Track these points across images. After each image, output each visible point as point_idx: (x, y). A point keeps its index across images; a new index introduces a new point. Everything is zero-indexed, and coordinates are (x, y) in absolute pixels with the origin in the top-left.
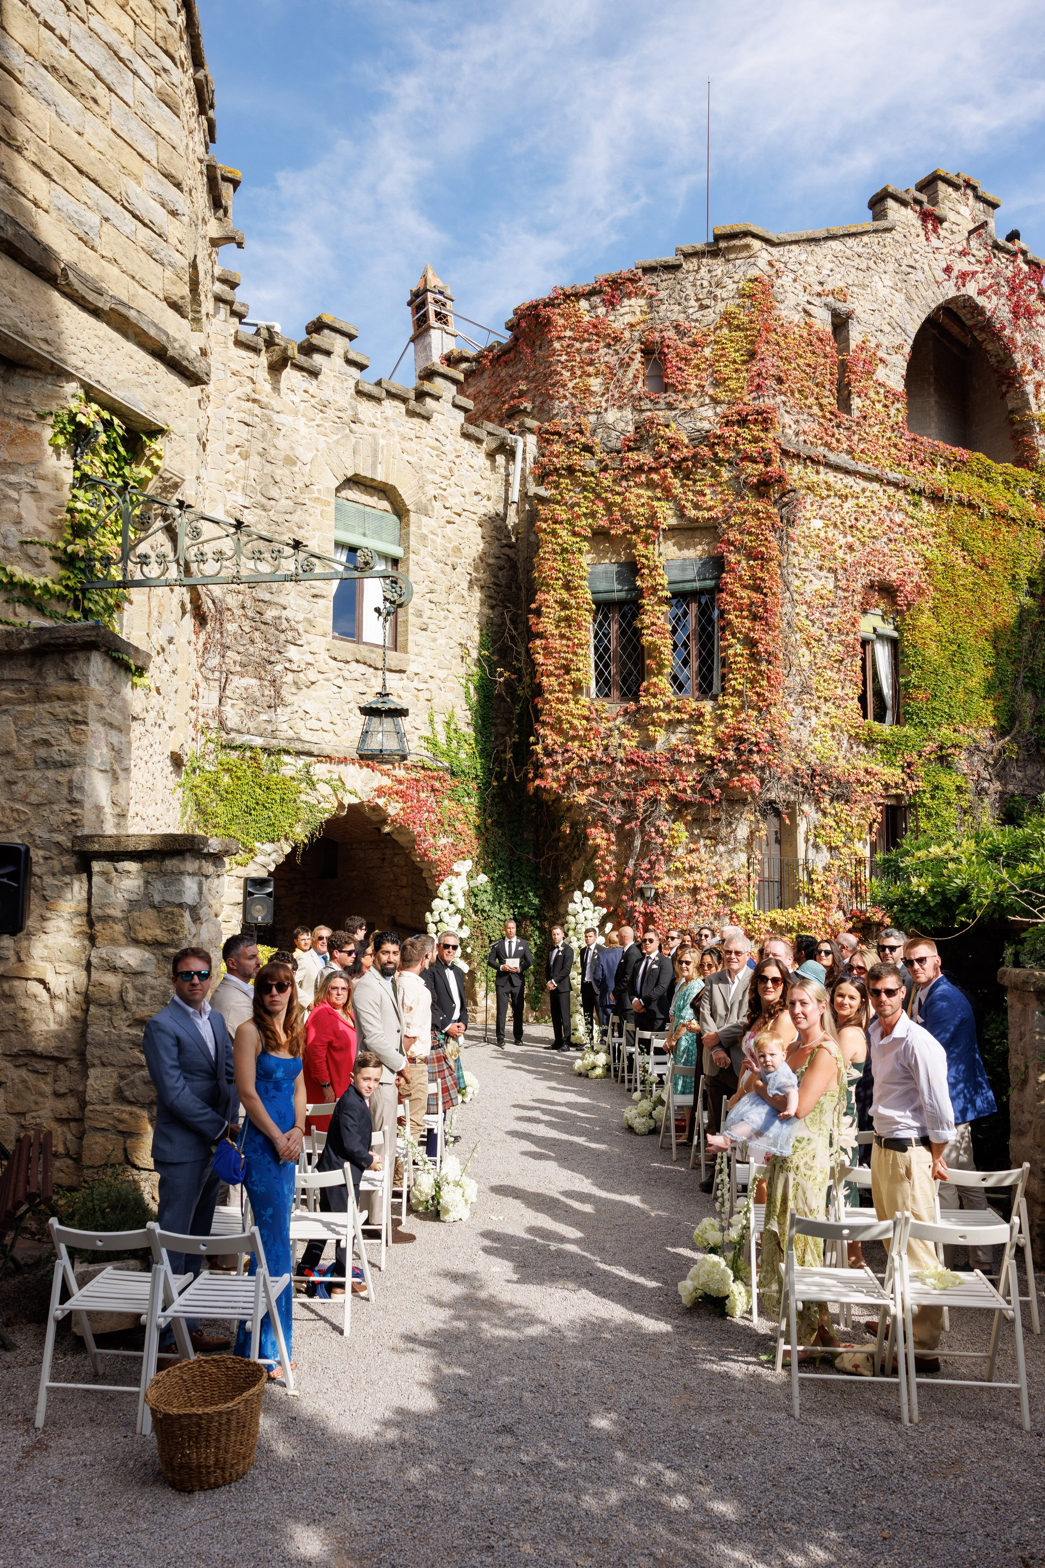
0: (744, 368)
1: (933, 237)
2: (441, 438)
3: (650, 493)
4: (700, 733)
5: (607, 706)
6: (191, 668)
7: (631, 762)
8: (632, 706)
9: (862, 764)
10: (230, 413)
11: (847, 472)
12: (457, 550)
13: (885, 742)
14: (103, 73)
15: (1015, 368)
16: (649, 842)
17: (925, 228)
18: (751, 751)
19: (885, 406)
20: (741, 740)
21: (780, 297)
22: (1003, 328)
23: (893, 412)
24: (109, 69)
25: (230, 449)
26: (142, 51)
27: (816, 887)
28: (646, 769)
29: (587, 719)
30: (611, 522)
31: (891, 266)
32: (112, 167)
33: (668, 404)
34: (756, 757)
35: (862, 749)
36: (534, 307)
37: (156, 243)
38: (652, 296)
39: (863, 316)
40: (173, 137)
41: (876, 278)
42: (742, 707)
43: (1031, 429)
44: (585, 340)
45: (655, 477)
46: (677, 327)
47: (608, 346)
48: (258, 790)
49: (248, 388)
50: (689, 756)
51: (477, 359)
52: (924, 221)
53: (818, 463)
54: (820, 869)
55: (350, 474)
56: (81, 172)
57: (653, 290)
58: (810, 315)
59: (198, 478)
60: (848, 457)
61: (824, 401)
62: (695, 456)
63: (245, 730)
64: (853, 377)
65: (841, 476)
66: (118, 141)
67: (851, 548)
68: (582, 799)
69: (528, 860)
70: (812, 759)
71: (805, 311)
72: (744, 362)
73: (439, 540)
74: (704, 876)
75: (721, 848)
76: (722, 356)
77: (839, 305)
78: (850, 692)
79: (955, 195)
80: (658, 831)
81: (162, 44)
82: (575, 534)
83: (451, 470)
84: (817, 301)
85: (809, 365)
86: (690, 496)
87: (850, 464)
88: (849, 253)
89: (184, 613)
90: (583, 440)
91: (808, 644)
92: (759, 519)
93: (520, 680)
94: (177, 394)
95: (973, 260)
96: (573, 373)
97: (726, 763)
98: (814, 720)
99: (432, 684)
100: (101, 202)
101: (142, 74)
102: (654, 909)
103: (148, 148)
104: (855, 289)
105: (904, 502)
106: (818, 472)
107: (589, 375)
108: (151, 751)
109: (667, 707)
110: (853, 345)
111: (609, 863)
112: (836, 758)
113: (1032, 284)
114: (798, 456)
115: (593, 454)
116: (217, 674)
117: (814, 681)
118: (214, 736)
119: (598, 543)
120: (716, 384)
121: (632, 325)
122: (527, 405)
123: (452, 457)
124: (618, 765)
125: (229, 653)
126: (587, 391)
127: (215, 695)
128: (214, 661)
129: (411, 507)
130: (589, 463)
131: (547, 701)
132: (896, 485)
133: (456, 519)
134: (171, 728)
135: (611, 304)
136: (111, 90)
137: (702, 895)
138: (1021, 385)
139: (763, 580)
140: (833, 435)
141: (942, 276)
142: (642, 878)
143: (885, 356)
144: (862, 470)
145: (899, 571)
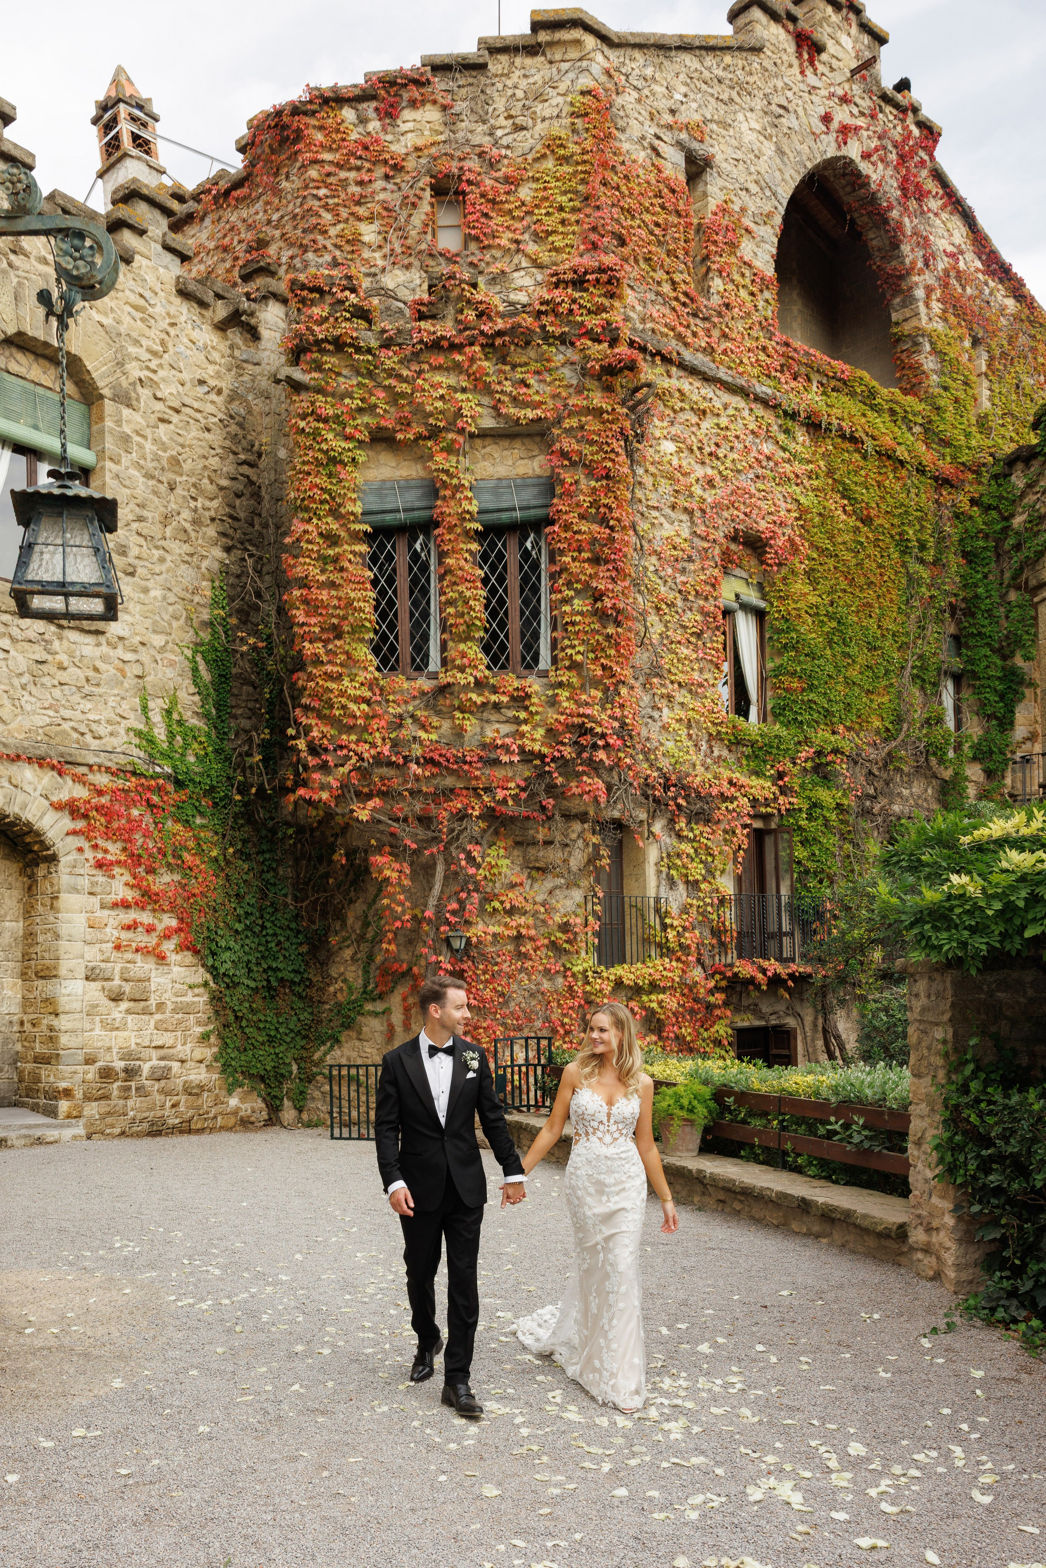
1: (809, 72)
2: (147, 294)
3: (451, 381)
4: (526, 722)
7: (431, 762)
9: (725, 773)
11: (706, 379)
12: (176, 462)
13: (752, 744)
15: (903, 263)
16: (456, 874)
17: (800, 56)
18: (595, 746)
19: (752, 293)
20: (582, 730)
21: (621, 123)
22: (890, 208)
23: (761, 304)
27: (671, 934)
28: (451, 772)
29: (368, 702)
30: (397, 421)
31: (759, 104)
33: (471, 264)
34: (601, 755)
35: (725, 753)
36: (278, 113)
38: (445, 108)
39: (723, 166)
41: (740, 116)
42: (582, 686)
43: (919, 348)
44: (352, 168)
45: (459, 357)
46: (481, 155)
47: (387, 177)
50: (513, 753)
51: (196, 197)
52: (799, 47)
53: (671, 362)
54: (675, 911)
57: (448, 100)
58: (658, 154)
60: (707, 359)
61: (677, 277)
62: (514, 329)
64: (713, 248)
65: (697, 383)
67: (711, 483)
68: (363, 815)
69: (286, 904)
70: (665, 764)
71: (654, 149)
72: (574, 210)
73: (149, 446)
74: (530, 921)
75: (551, 882)
76: (546, 199)
77: (695, 146)
79: (835, 18)
80: (470, 859)
82: (346, 437)
83: (163, 343)
84: (667, 136)
85: (658, 225)
86: (509, 387)
87: (710, 368)
88: (707, 74)
90: (355, 301)
91: (658, 609)
92: (603, 422)
93: (270, 649)
95: (855, 111)
96: (337, 215)
97: (562, 763)
98: (666, 711)
99: (144, 655)
102: (465, 966)
104: (714, 127)
105: (775, 428)
106: (670, 375)
107: (359, 219)
109: (479, 684)
110: (712, 204)
111: (401, 904)
112: (694, 764)
113: (922, 154)
114: (645, 352)
115: (369, 322)
117: (666, 661)
119: (380, 452)
120: (536, 239)
121: (417, 149)
122: (270, 260)
123: (164, 324)
124: (413, 766)
126: (357, 241)
129: (105, 391)
130: (365, 335)
131: (311, 677)
132: (764, 402)
133: (173, 416)
135: (389, 114)
137: (528, 946)
138: (911, 288)
139: (610, 509)
140: (688, 326)
141: (820, 127)
142: (448, 923)
143: (752, 226)
144: (725, 378)
145: (770, 518)
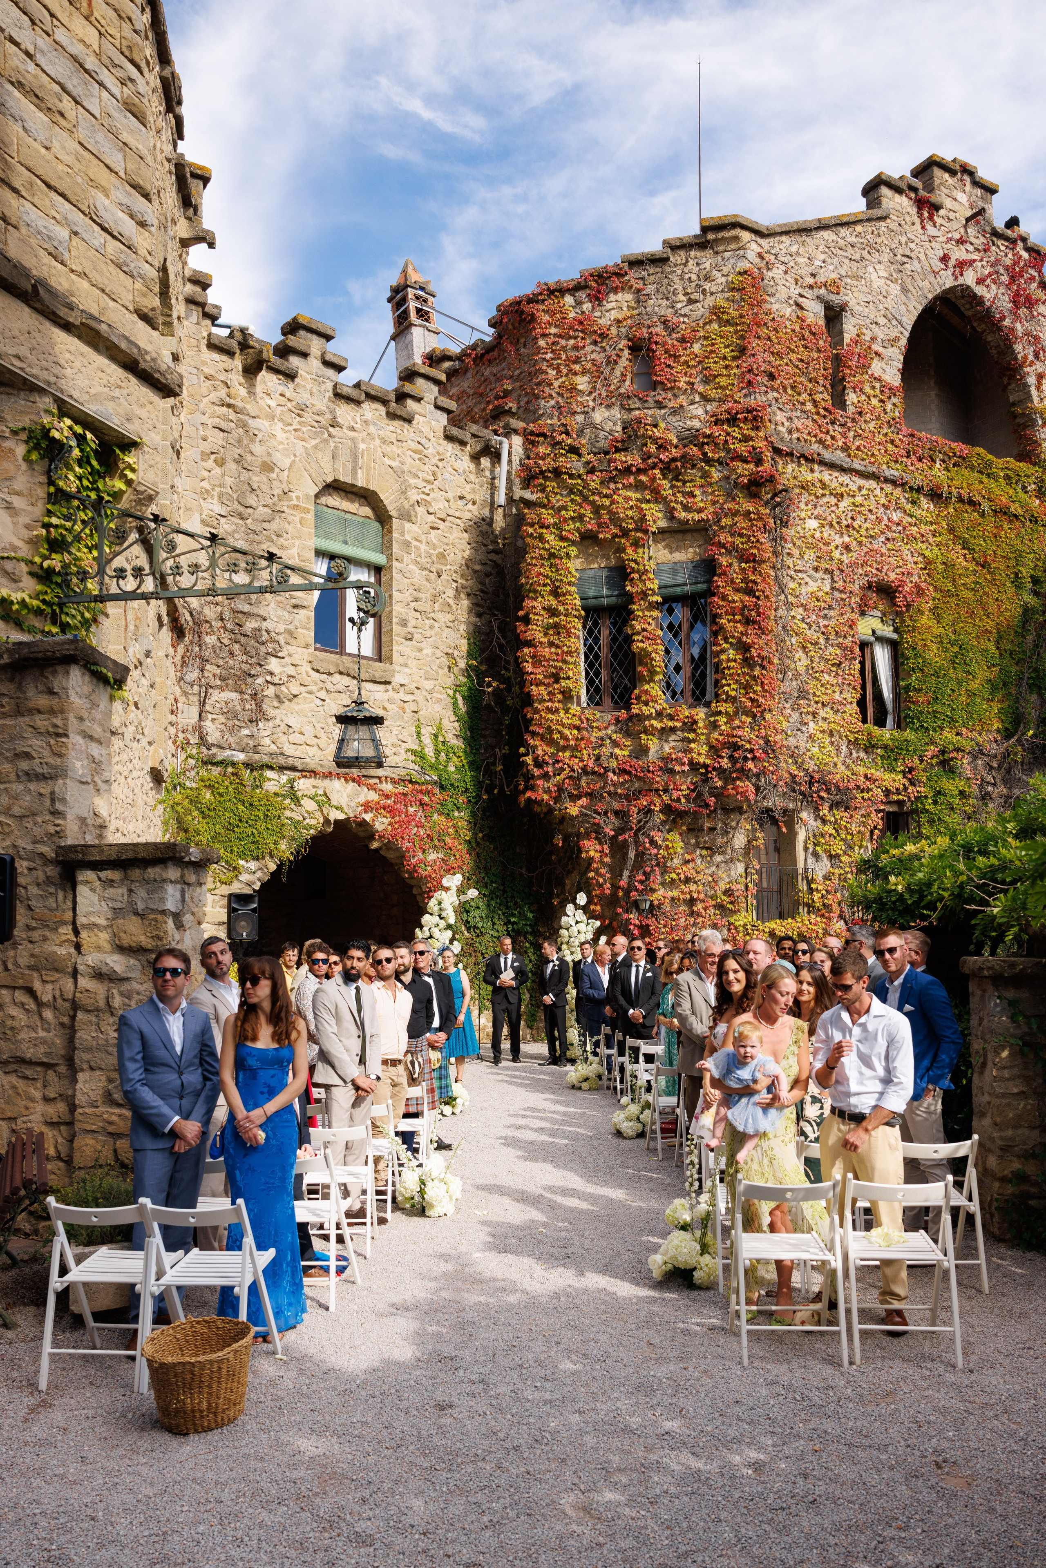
0: (734, 364)
1: (929, 227)
2: (423, 441)
3: (638, 496)
4: (694, 741)
5: (598, 714)
6: (169, 682)
7: (623, 771)
8: (623, 714)
9: (862, 770)
10: (204, 419)
11: (843, 470)
12: (442, 556)
13: (885, 747)
14: (69, 86)
15: (1016, 359)
16: (643, 853)
17: (920, 216)
18: (745, 759)
19: (882, 401)
20: (735, 747)
21: (771, 290)
22: (1003, 318)
23: (889, 407)
24: (75, 82)
25: (205, 456)
26: (107, 62)
27: (816, 896)
28: (639, 778)
29: (578, 728)
30: (599, 525)
31: (886, 257)
32: (79, 180)
33: (657, 402)
34: (750, 765)
35: (862, 754)
36: (518, 303)
37: (126, 256)
38: (638, 291)
39: (857, 308)
40: (140, 147)
41: (870, 269)
42: (736, 713)
43: (1033, 423)
44: (570, 338)
45: (644, 478)
46: (665, 323)
47: (595, 343)
48: (241, 807)
49: (222, 393)
50: (683, 764)
51: (460, 358)
52: (920, 208)
53: (813, 461)
54: (820, 878)
55: (329, 480)
56: (49, 186)
57: (640, 285)
58: (802, 308)
59: (172, 487)
60: (843, 455)
61: (818, 397)
62: (684, 456)
63: (226, 745)
64: (848, 371)
65: (836, 474)
66: (85, 154)
67: (847, 548)
68: (574, 811)
69: (521, 874)
70: (811, 765)
71: (797, 305)
72: (734, 358)
73: (423, 547)
74: (701, 888)
75: (718, 858)
76: (712, 352)
77: (832, 297)
78: (847, 695)
79: (951, 181)
80: (652, 842)
81: (127, 53)
82: (562, 539)
83: (434, 474)
84: (809, 293)
85: (802, 361)
86: (680, 498)
87: (846, 462)
88: (842, 243)
89: (161, 625)
90: (569, 441)
91: (804, 648)
92: (751, 520)
93: (509, 690)
94: (149, 407)
95: (971, 248)
96: (559, 372)
97: (721, 771)
98: (812, 725)
99: (419, 696)
100: (69, 216)
101: (108, 85)
102: (650, 922)
103: (116, 160)
104: (849, 281)
105: (902, 500)
106: (812, 471)
107: (576, 374)
108: (130, 766)
109: (659, 715)
110: (847, 338)
111: (602, 876)
112: (836, 765)
113: (1032, 271)
114: (791, 454)
115: (580, 455)
116: (196, 688)
117: (811, 686)
118: (194, 752)
119: (587, 548)
120: (706, 381)
121: (618, 321)
122: (512, 405)
123: (435, 460)
124: (611, 775)
125: (208, 667)
126: (574, 390)
127: (195, 710)
128: (193, 675)
129: (393, 513)
130: (576, 465)
131: (537, 711)
132: (893, 482)
133: (441, 525)
134: (150, 743)
135: (597, 299)
136: (77, 102)
137: (699, 906)
138: (1023, 377)
139: (756, 583)
140: (828, 432)
141: (938, 265)
142: (637, 890)
143: (880, 350)
144: (858, 468)
145: (898, 571)
